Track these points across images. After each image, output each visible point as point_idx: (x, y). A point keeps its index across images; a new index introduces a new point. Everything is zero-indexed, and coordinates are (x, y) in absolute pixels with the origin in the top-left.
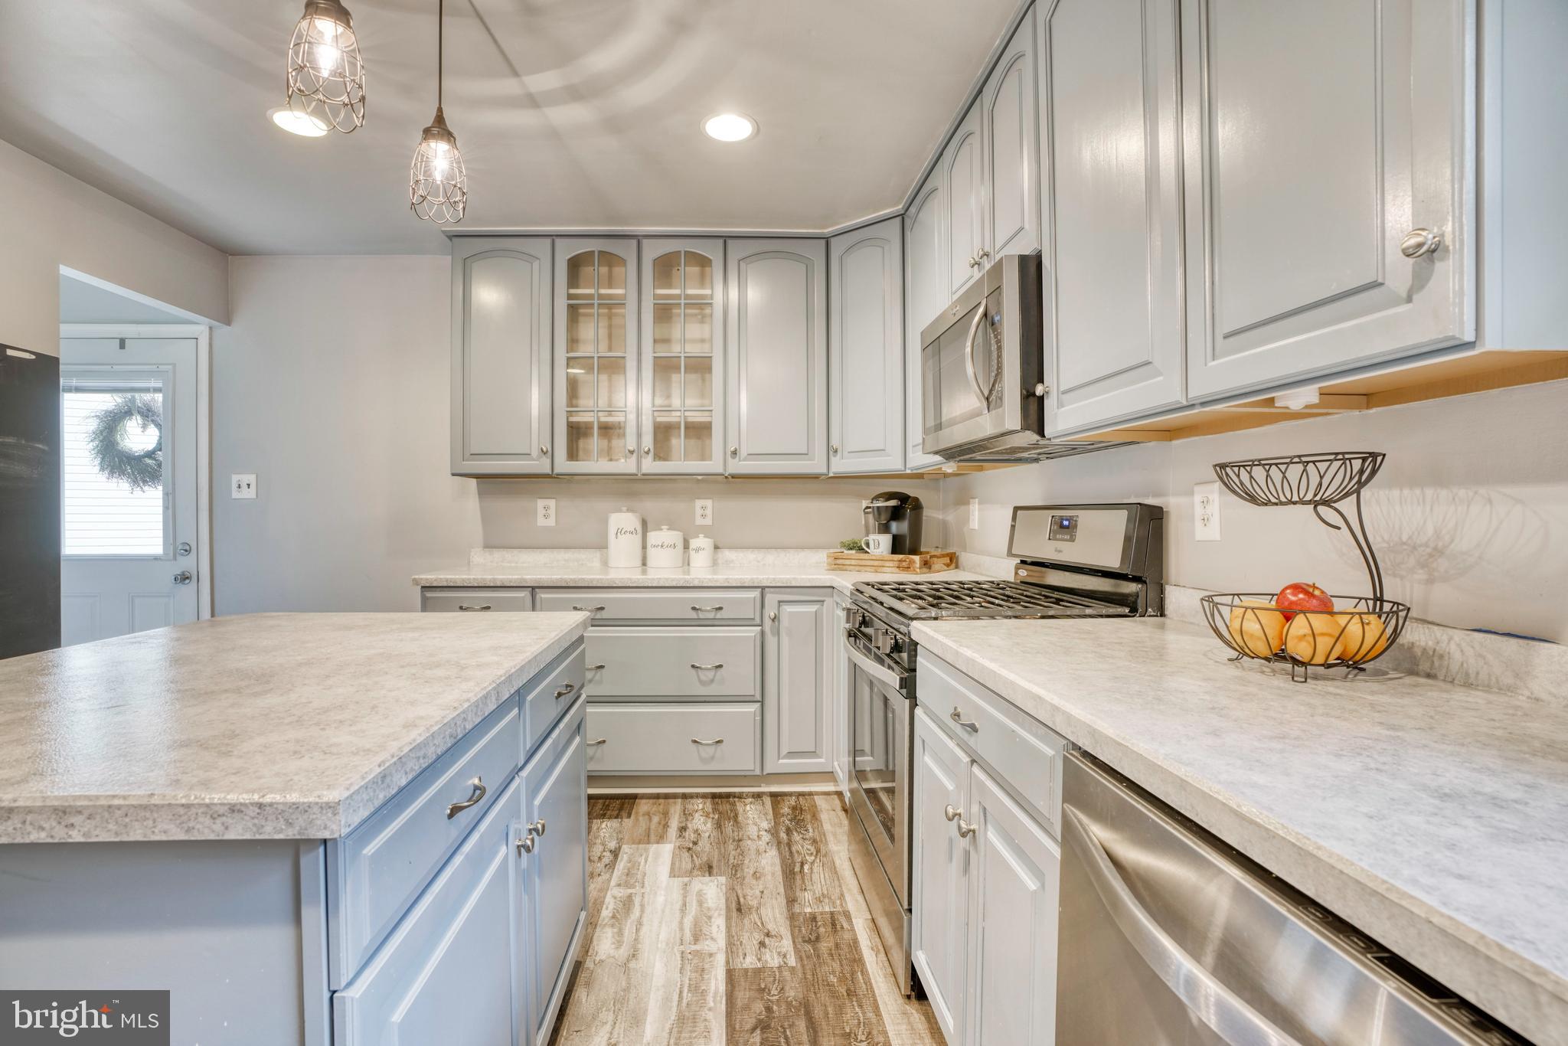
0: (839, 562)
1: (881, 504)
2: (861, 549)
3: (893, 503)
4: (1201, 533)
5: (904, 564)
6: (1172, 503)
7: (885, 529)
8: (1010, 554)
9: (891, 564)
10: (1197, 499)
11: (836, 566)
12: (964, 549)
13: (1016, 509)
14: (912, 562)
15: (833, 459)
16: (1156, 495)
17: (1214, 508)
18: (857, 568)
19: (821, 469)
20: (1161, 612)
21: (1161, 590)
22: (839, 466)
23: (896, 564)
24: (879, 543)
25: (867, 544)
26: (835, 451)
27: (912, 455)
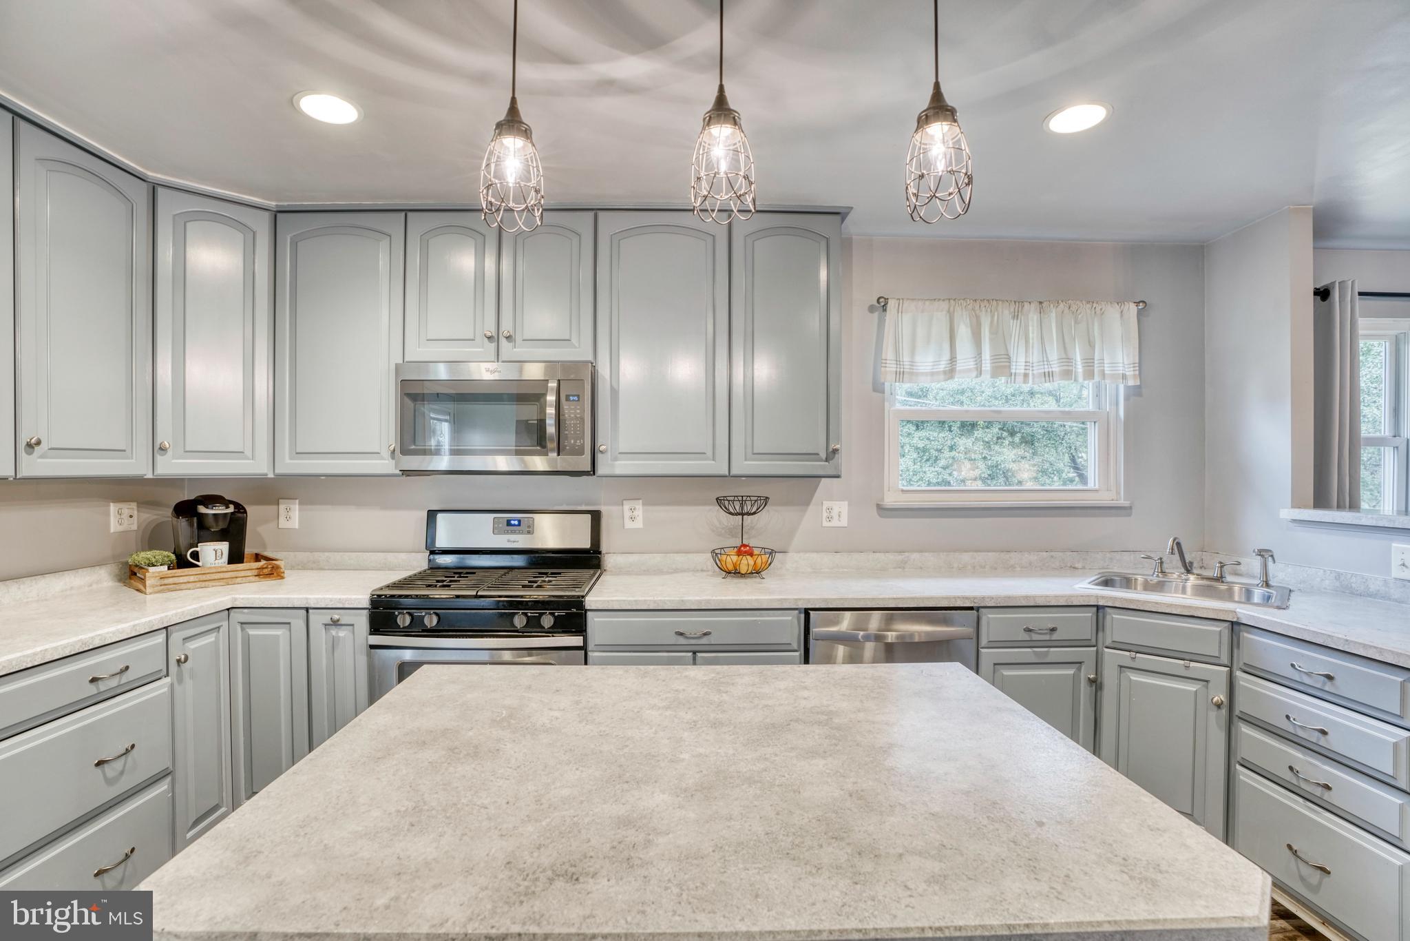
0: (166, 581)
1: (210, 510)
2: (170, 564)
3: (231, 509)
4: (629, 525)
5: (266, 571)
6: (604, 509)
7: (220, 537)
9: (249, 573)
10: (627, 507)
11: (163, 587)
12: (264, 547)
13: (433, 512)
15: (159, 458)
16: (596, 504)
17: (640, 512)
18: (198, 585)
19: (141, 471)
22: (171, 466)
23: (255, 572)
24: (213, 553)
25: (196, 556)
26: (163, 449)
27: (288, 461)
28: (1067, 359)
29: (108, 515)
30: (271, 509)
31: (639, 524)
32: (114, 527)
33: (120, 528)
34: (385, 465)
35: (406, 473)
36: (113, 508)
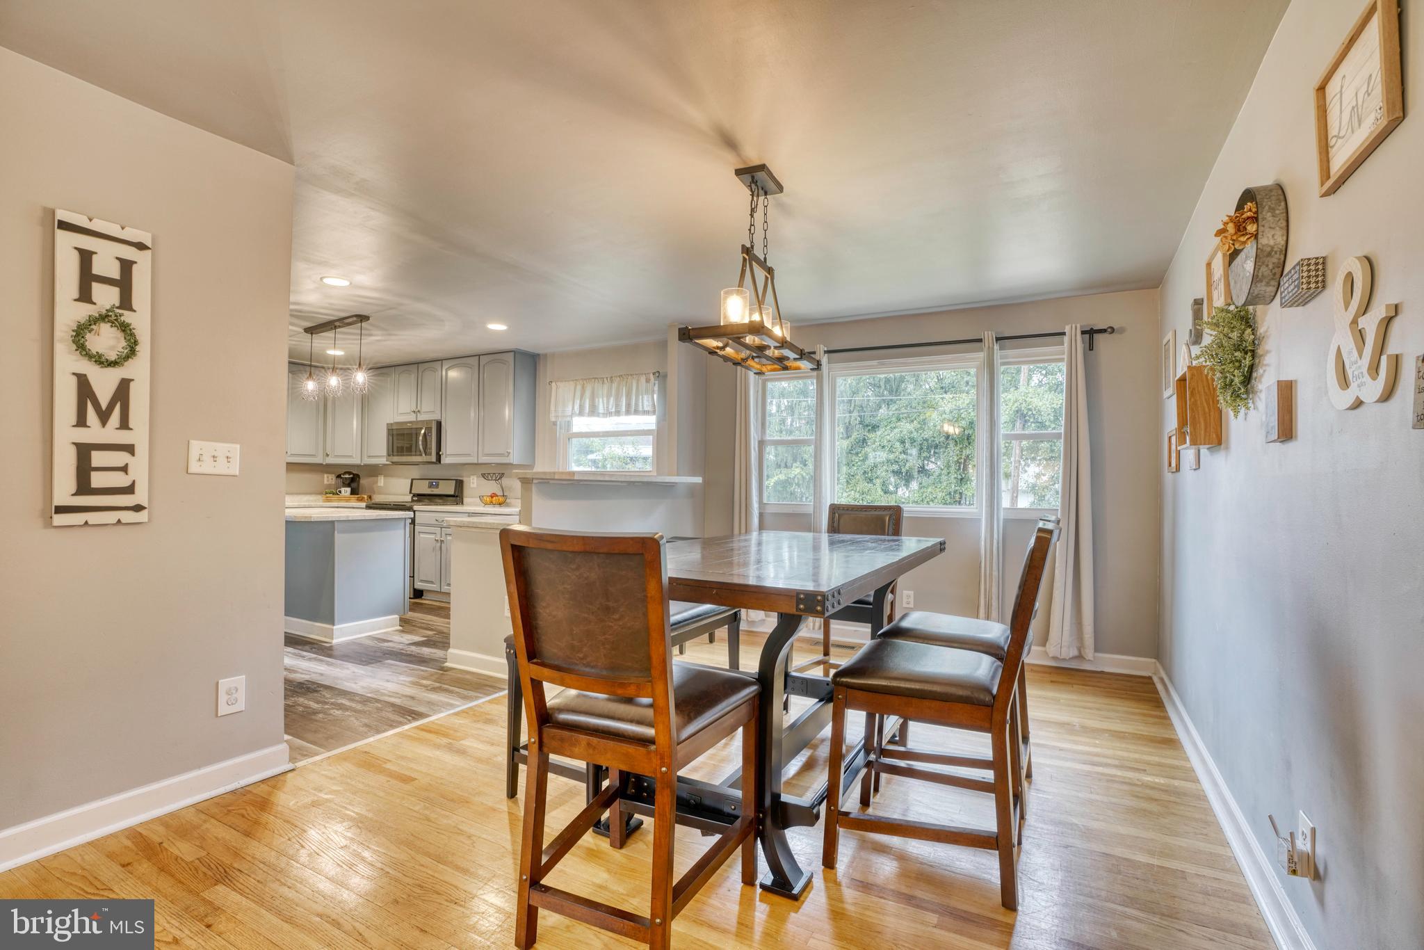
0: (329, 499)
1: (347, 476)
2: (333, 494)
3: (351, 476)
4: (472, 486)
5: (360, 498)
6: (465, 479)
7: (349, 485)
8: (410, 493)
10: (471, 478)
11: (327, 500)
12: (374, 493)
13: (412, 480)
14: (363, 498)
15: (326, 458)
16: (461, 477)
17: (475, 481)
18: (338, 501)
19: (321, 462)
20: (462, 503)
21: (462, 499)
22: (330, 460)
23: (356, 499)
24: (346, 491)
25: (340, 492)
26: (328, 455)
27: (366, 459)
28: (617, 406)
29: (324, 478)
30: (375, 478)
31: (475, 485)
32: (326, 482)
33: (327, 483)
34: (383, 461)
35: (393, 463)
36: (325, 476)
